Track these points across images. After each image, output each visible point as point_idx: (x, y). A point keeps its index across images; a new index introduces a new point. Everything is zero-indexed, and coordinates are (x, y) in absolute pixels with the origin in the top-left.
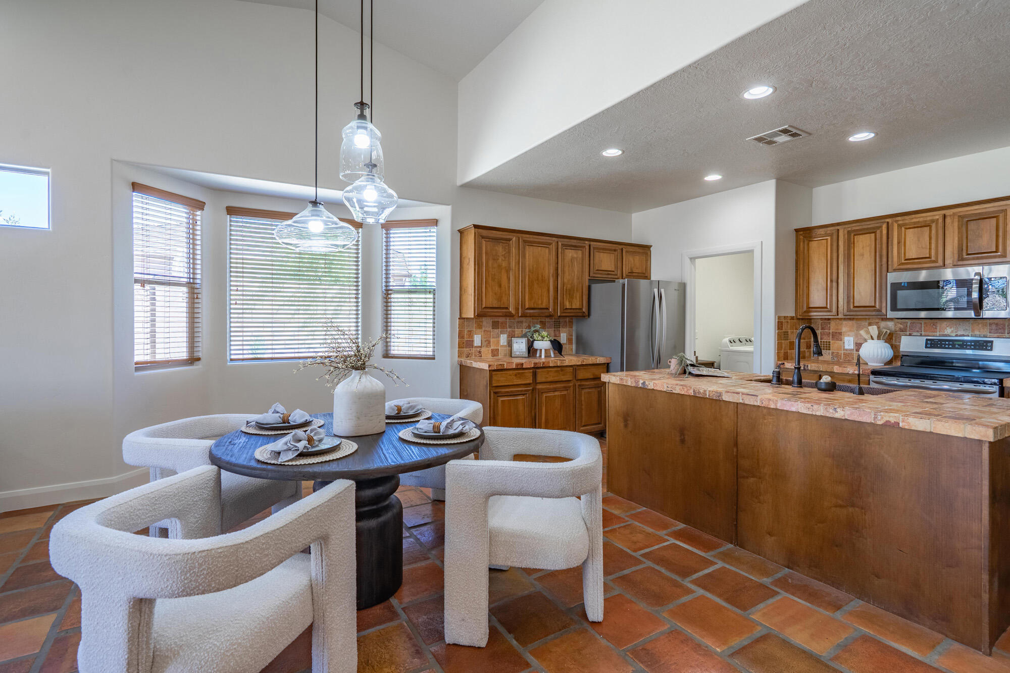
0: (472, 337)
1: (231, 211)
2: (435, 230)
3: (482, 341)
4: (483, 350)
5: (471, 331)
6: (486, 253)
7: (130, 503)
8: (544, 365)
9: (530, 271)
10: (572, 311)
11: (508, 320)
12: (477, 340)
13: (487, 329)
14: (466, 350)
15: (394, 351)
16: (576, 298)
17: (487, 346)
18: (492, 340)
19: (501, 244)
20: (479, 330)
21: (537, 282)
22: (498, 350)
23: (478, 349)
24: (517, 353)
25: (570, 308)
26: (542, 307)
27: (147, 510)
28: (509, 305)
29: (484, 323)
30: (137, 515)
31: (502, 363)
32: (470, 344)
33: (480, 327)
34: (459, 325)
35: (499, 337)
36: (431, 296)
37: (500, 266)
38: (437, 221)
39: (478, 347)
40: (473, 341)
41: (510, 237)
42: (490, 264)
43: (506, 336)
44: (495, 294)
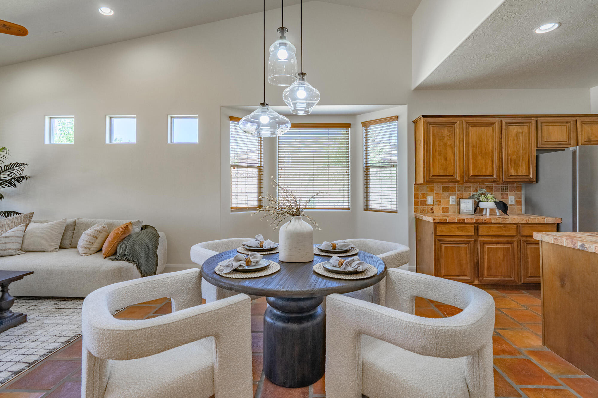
0: (426, 198)
2: (396, 124)
3: (433, 200)
4: (434, 207)
5: (424, 193)
6: (433, 135)
7: (139, 285)
8: (485, 222)
9: (473, 146)
10: (518, 177)
11: (456, 185)
12: (430, 200)
13: (437, 192)
14: (420, 207)
15: (372, 206)
16: (522, 166)
17: (438, 205)
18: (442, 201)
19: (446, 127)
20: (431, 193)
21: (481, 155)
22: (448, 208)
23: (431, 207)
24: (465, 211)
25: (515, 174)
26: (485, 174)
27: (150, 290)
28: (454, 173)
29: (436, 188)
30: (143, 292)
32: (424, 203)
33: (432, 190)
34: (415, 189)
35: (448, 198)
36: (395, 169)
37: (445, 144)
38: (397, 117)
39: (431, 205)
40: (426, 201)
41: (454, 121)
42: (437, 144)
43: (454, 197)
44: (442, 165)
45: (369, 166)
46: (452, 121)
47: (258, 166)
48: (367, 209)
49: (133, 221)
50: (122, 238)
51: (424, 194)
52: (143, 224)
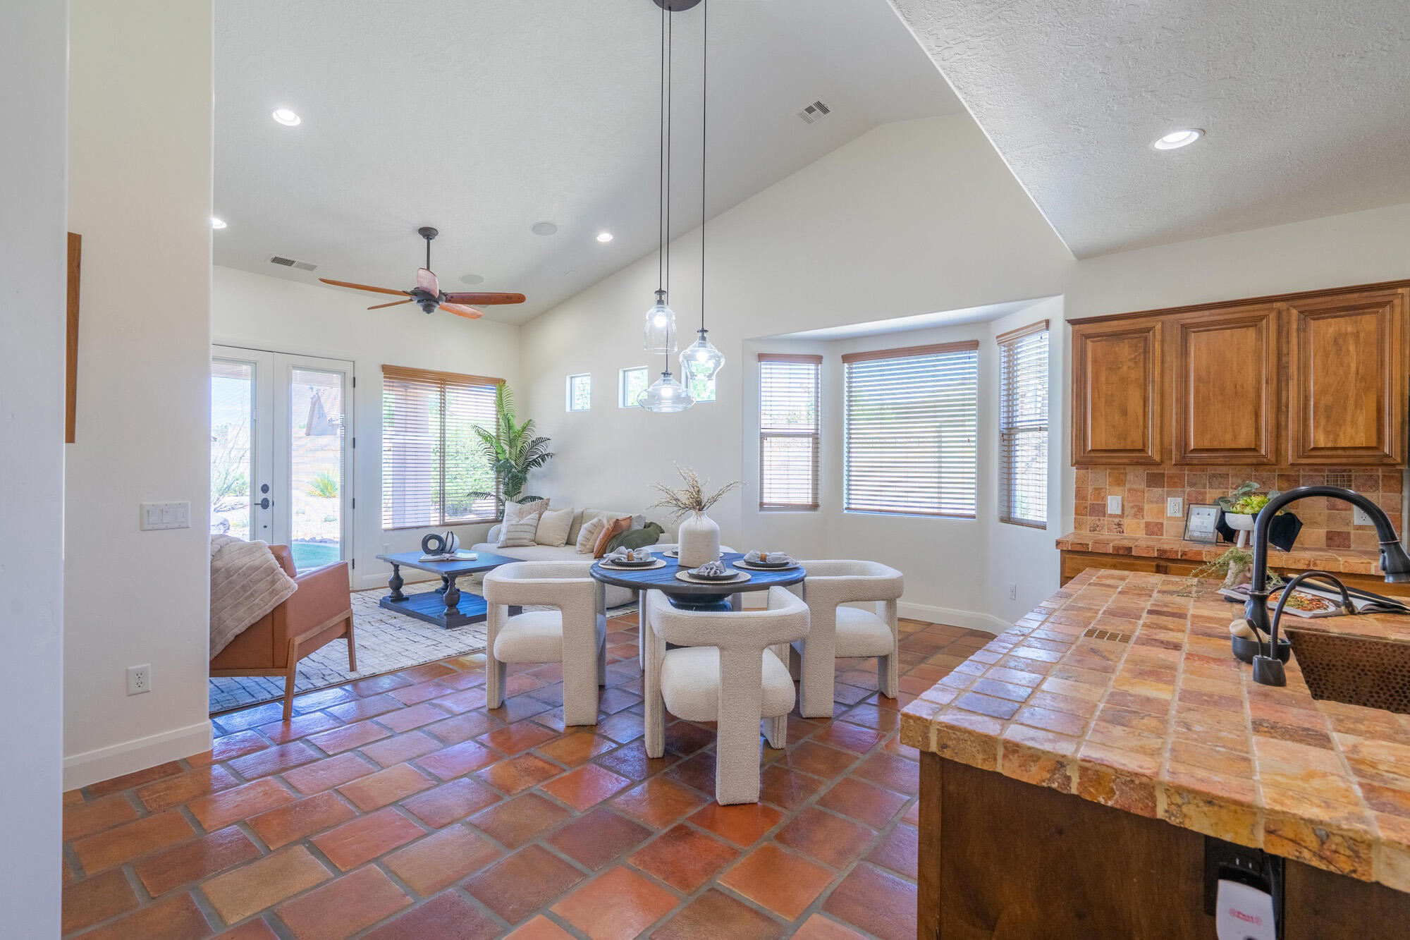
0: (1104, 498)
1: (847, 358)
2: (1047, 336)
3: (1123, 506)
4: (1128, 522)
5: (1101, 489)
6: (1095, 361)
9: (1198, 379)
10: (1340, 452)
11: (1186, 472)
12: (1114, 504)
13: (1134, 487)
14: (1091, 520)
17: (1135, 516)
18: (1146, 507)
19: (1126, 341)
20: (1116, 488)
21: (1220, 398)
22: (1162, 524)
23: (1116, 520)
25: (1329, 445)
26: (1233, 446)
28: (1144, 444)
29: (1130, 477)
31: (1085, 542)
32: (1100, 510)
33: (1120, 482)
34: (1077, 478)
35: (1163, 501)
36: (1046, 433)
37: (1123, 380)
38: (1047, 322)
39: (1116, 516)
40: (1105, 506)
41: (1149, 325)
42: (1103, 378)
43: (1180, 500)
44: (1114, 427)
45: (1016, 428)
46: (1142, 326)
47: (813, 434)
48: (1008, 519)
49: (634, 516)
50: (612, 535)
51: (1098, 491)
52: (648, 521)
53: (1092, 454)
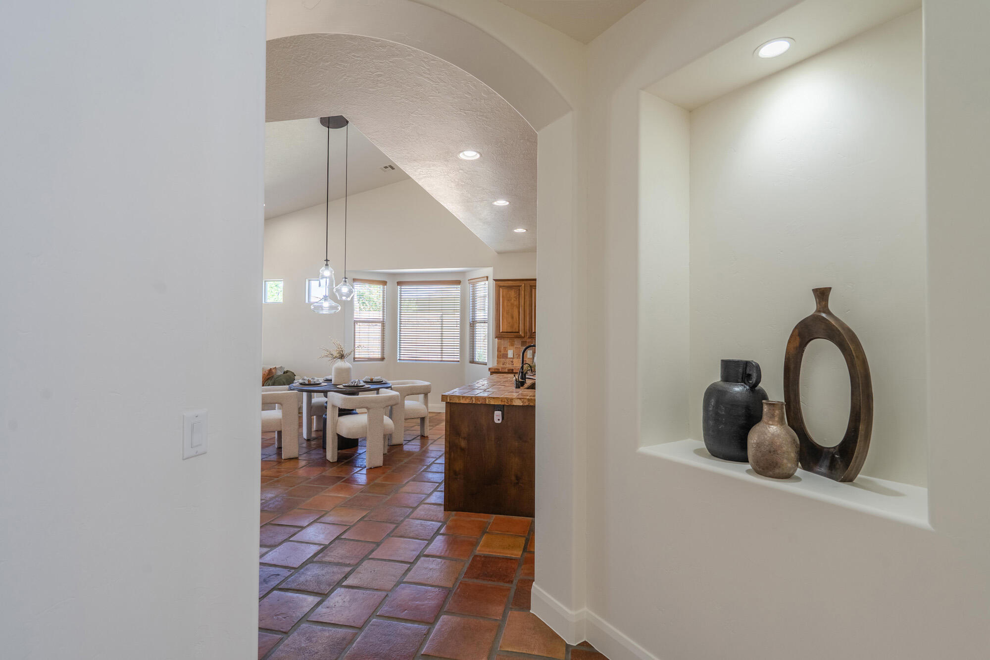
0: (507, 351)
1: (399, 283)
2: (487, 283)
3: (513, 354)
4: (515, 360)
6: (503, 297)
12: (510, 354)
13: (517, 346)
14: (502, 360)
15: (476, 359)
17: (517, 358)
19: (514, 290)
20: (511, 347)
23: (511, 360)
28: (519, 330)
29: (516, 343)
32: (505, 356)
33: (512, 345)
34: (497, 343)
36: (486, 324)
37: (512, 305)
38: (487, 277)
39: (511, 358)
40: (507, 354)
41: (520, 284)
42: (505, 304)
43: (531, 351)
44: (509, 323)
45: (476, 321)
46: (518, 284)
47: (382, 321)
48: (472, 362)
49: (277, 367)
50: (267, 378)
51: (505, 348)
52: (285, 370)
53: (502, 334)
